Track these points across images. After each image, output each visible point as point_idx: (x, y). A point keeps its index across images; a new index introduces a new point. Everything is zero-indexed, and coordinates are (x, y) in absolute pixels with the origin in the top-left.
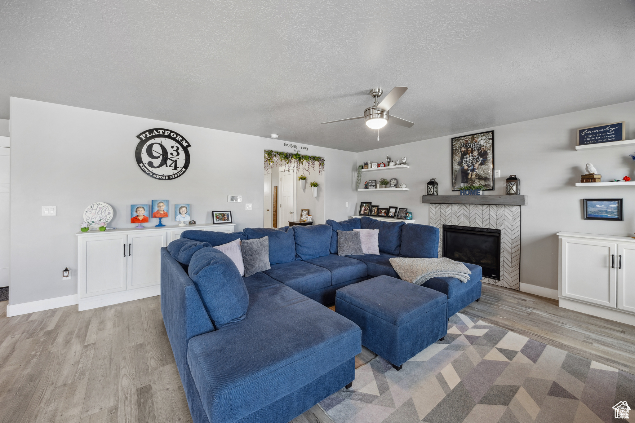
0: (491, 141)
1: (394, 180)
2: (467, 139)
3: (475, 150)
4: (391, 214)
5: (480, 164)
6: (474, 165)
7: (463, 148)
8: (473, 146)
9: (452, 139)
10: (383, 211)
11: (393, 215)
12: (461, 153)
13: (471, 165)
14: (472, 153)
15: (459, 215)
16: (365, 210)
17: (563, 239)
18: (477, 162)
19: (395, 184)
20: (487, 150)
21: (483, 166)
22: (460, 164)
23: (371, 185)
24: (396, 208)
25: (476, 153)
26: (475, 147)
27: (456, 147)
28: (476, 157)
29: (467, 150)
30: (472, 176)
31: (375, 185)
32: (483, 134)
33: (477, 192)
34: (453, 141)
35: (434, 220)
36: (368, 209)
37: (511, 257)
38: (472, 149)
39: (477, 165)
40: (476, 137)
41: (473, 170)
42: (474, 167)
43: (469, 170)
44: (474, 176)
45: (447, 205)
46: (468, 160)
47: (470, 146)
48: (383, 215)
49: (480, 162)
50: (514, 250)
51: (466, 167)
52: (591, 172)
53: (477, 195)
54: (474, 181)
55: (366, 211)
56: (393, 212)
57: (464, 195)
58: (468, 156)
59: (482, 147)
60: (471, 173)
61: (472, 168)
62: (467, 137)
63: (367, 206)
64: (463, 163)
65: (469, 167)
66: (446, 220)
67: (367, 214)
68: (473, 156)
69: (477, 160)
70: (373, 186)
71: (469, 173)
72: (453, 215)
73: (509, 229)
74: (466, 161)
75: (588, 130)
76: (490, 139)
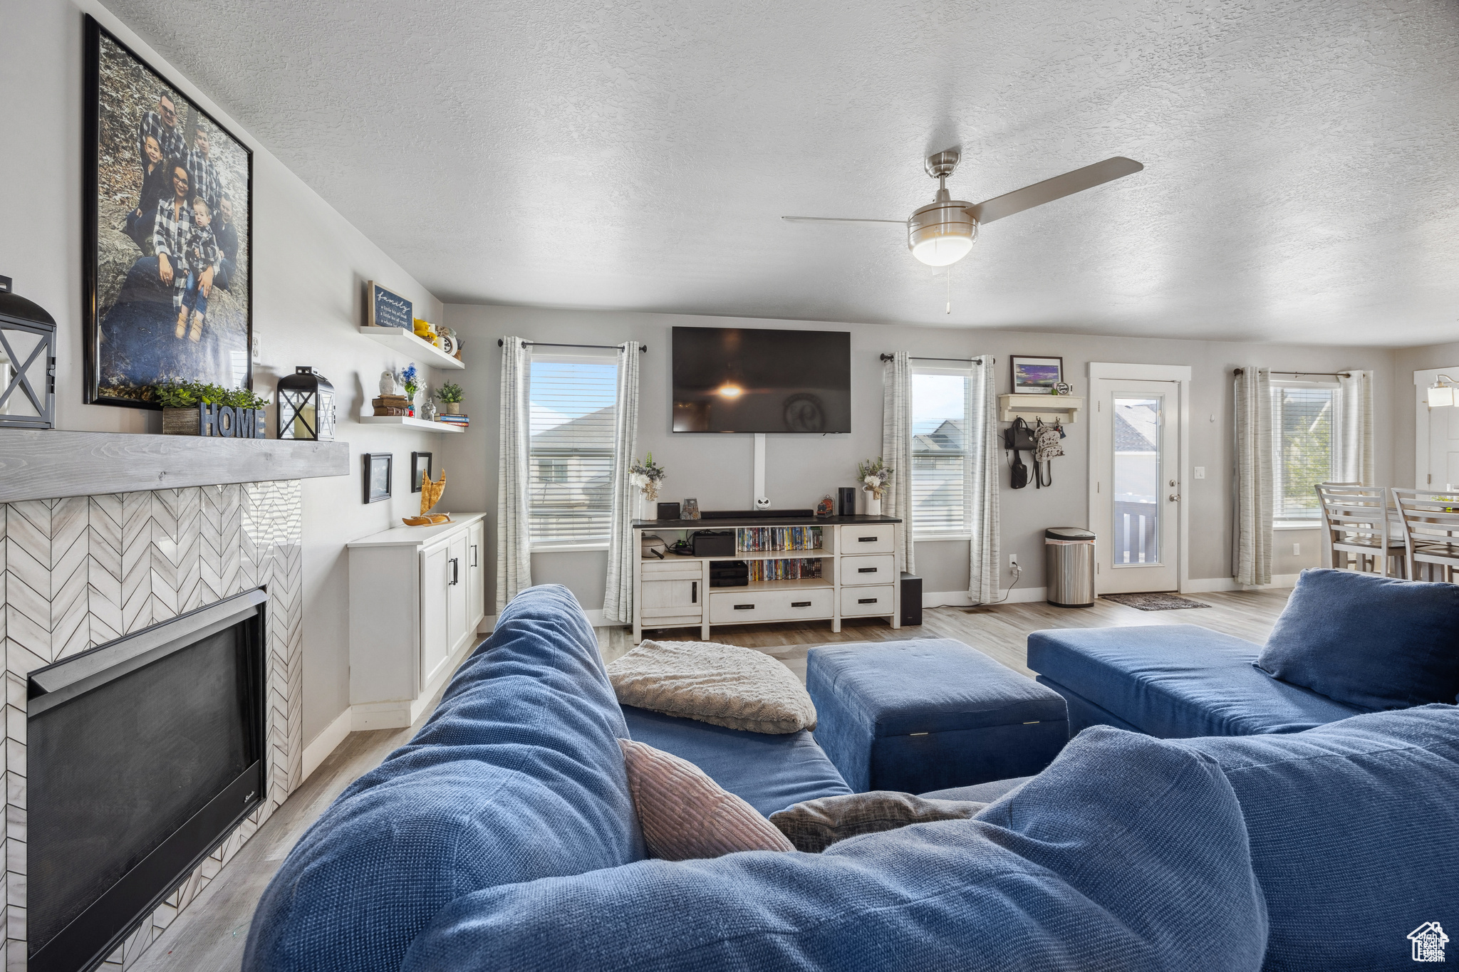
3: (201, 190)
5: (219, 283)
6: (195, 275)
7: (154, 145)
8: (191, 167)
12: (147, 170)
13: (184, 263)
14: (190, 205)
18: (208, 262)
22: (138, 228)
25: (203, 212)
26: (201, 176)
28: (205, 234)
29: (173, 170)
30: (188, 328)
32: (221, 136)
38: (190, 179)
39: (207, 283)
41: (193, 301)
42: (196, 284)
44: (195, 336)
46: (173, 227)
47: (185, 154)
49: (219, 270)
51: (165, 268)
54: (198, 365)
58: (174, 207)
59: (224, 201)
60: (184, 310)
61: (190, 285)
64: (154, 236)
65: (177, 272)
68: (192, 221)
69: (206, 254)
71: (179, 310)
74: (167, 231)
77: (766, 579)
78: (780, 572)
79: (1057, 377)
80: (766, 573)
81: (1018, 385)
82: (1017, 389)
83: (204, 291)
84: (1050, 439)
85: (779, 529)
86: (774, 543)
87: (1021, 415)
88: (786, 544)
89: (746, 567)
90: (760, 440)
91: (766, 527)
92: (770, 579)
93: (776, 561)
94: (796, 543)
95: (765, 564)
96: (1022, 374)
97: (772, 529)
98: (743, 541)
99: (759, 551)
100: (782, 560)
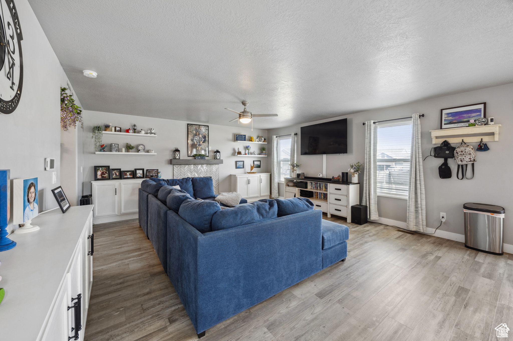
0: (208, 131)
1: (142, 146)
2: (196, 127)
3: (200, 134)
4: (138, 175)
5: (203, 142)
6: (200, 142)
7: (194, 131)
8: (199, 131)
9: (188, 124)
10: (128, 174)
11: (142, 176)
12: (193, 134)
13: (198, 142)
14: (199, 136)
15: (192, 171)
16: (103, 173)
17: (238, 176)
18: (201, 141)
19: (143, 149)
20: (206, 135)
21: (204, 144)
22: (192, 140)
23: (114, 148)
24: (143, 170)
25: (201, 136)
26: (200, 132)
27: (190, 130)
28: (201, 138)
29: (196, 133)
30: (199, 148)
31: (118, 148)
32: (204, 126)
33: (204, 158)
34: (189, 126)
35: (177, 176)
36: (107, 173)
37: (215, 189)
38: (199, 133)
39: (201, 143)
40: (201, 127)
41: (200, 145)
42: (200, 143)
43: (197, 145)
44: (200, 149)
45: (185, 165)
46: (197, 139)
47: (198, 131)
48: (129, 177)
49: (203, 141)
50: (217, 186)
51: (196, 143)
52: (240, 151)
53: (204, 159)
54: (200, 151)
55: (105, 175)
56: (140, 173)
57: (198, 159)
58: (197, 137)
59: (204, 133)
60: (198, 146)
61: (199, 144)
62: (196, 125)
63: (104, 169)
64: (195, 140)
65: (197, 143)
66: (184, 175)
67: (107, 178)
68: (199, 137)
69: (201, 140)
70: (116, 150)
71: (198, 147)
72: (188, 171)
73: (215, 176)
74: (196, 139)
75: (239, 135)
76: (207, 130)
77: (319, 198)
78: (322, 197)
79: (480, 115)
80: (319, 196)
81: (445, 124)
82: (444, 126)
83: (201, 144)
84: (462, 152)
85: (321, 183)
86: (320, 188)
87: (447, 139)
88: (323, 188)
89: (313, 193)
90: (325, 156)
91: (318, 182)
92: (320, 198)
93: (322, 193)
94: (326, 189)
95: (319, 193)
96: (449, 118)
97: (320, 183)
98: (312, 186)
99: (316, 189)
100: (323, 193)
